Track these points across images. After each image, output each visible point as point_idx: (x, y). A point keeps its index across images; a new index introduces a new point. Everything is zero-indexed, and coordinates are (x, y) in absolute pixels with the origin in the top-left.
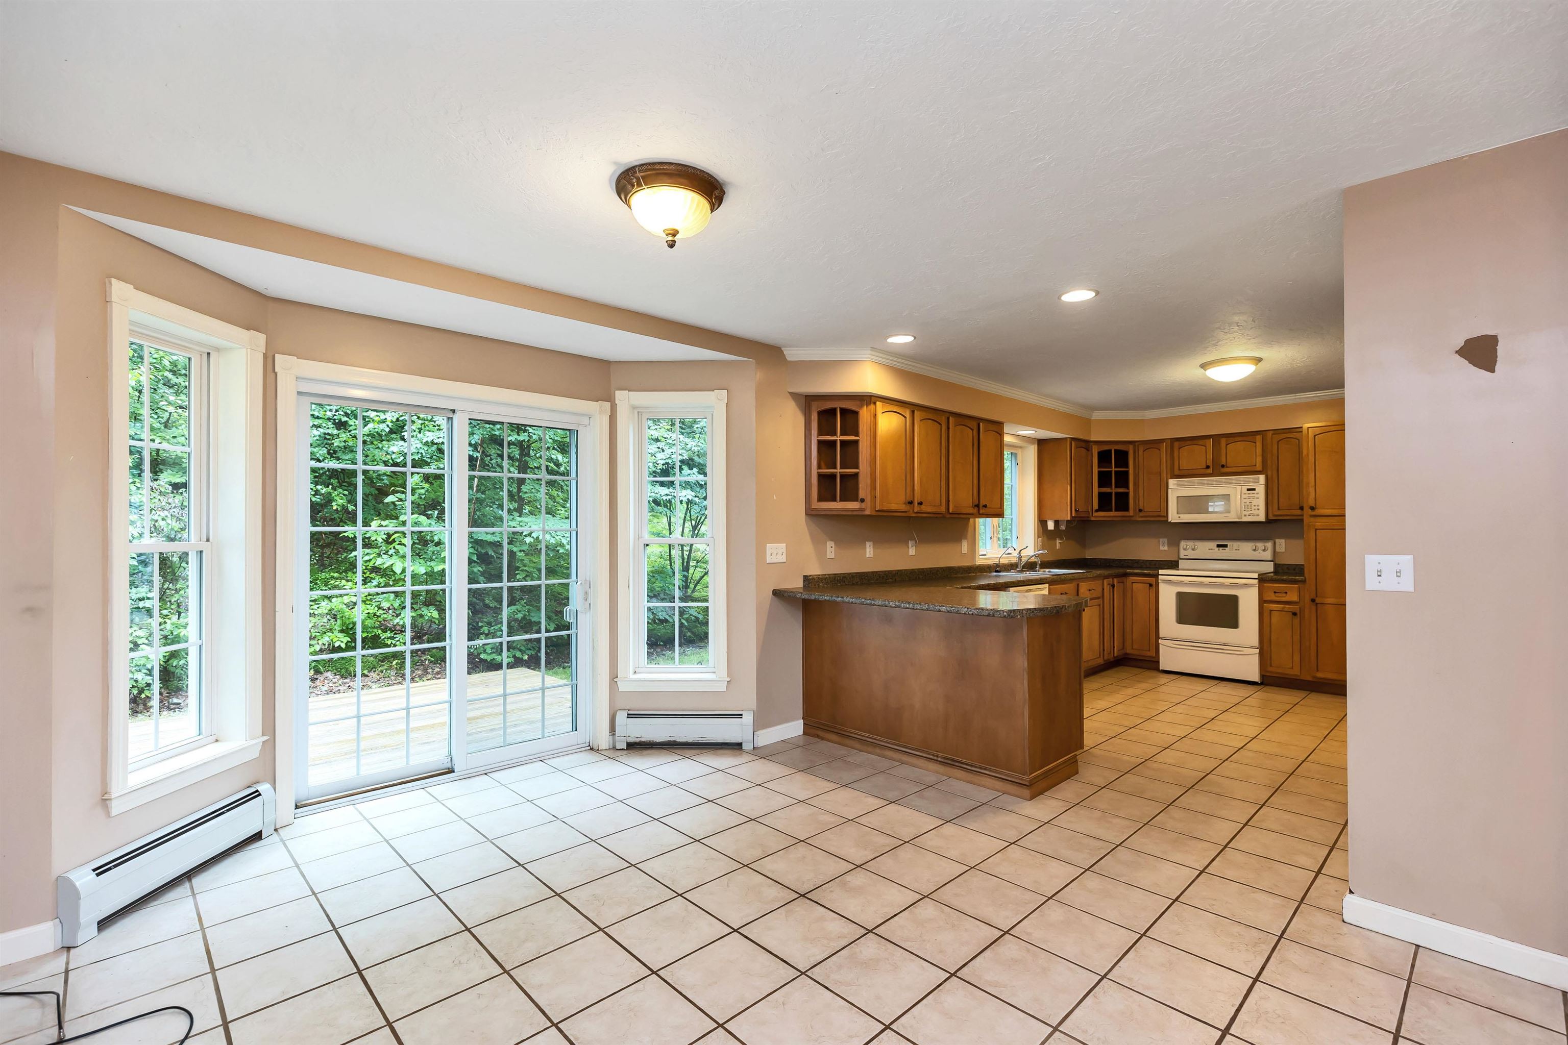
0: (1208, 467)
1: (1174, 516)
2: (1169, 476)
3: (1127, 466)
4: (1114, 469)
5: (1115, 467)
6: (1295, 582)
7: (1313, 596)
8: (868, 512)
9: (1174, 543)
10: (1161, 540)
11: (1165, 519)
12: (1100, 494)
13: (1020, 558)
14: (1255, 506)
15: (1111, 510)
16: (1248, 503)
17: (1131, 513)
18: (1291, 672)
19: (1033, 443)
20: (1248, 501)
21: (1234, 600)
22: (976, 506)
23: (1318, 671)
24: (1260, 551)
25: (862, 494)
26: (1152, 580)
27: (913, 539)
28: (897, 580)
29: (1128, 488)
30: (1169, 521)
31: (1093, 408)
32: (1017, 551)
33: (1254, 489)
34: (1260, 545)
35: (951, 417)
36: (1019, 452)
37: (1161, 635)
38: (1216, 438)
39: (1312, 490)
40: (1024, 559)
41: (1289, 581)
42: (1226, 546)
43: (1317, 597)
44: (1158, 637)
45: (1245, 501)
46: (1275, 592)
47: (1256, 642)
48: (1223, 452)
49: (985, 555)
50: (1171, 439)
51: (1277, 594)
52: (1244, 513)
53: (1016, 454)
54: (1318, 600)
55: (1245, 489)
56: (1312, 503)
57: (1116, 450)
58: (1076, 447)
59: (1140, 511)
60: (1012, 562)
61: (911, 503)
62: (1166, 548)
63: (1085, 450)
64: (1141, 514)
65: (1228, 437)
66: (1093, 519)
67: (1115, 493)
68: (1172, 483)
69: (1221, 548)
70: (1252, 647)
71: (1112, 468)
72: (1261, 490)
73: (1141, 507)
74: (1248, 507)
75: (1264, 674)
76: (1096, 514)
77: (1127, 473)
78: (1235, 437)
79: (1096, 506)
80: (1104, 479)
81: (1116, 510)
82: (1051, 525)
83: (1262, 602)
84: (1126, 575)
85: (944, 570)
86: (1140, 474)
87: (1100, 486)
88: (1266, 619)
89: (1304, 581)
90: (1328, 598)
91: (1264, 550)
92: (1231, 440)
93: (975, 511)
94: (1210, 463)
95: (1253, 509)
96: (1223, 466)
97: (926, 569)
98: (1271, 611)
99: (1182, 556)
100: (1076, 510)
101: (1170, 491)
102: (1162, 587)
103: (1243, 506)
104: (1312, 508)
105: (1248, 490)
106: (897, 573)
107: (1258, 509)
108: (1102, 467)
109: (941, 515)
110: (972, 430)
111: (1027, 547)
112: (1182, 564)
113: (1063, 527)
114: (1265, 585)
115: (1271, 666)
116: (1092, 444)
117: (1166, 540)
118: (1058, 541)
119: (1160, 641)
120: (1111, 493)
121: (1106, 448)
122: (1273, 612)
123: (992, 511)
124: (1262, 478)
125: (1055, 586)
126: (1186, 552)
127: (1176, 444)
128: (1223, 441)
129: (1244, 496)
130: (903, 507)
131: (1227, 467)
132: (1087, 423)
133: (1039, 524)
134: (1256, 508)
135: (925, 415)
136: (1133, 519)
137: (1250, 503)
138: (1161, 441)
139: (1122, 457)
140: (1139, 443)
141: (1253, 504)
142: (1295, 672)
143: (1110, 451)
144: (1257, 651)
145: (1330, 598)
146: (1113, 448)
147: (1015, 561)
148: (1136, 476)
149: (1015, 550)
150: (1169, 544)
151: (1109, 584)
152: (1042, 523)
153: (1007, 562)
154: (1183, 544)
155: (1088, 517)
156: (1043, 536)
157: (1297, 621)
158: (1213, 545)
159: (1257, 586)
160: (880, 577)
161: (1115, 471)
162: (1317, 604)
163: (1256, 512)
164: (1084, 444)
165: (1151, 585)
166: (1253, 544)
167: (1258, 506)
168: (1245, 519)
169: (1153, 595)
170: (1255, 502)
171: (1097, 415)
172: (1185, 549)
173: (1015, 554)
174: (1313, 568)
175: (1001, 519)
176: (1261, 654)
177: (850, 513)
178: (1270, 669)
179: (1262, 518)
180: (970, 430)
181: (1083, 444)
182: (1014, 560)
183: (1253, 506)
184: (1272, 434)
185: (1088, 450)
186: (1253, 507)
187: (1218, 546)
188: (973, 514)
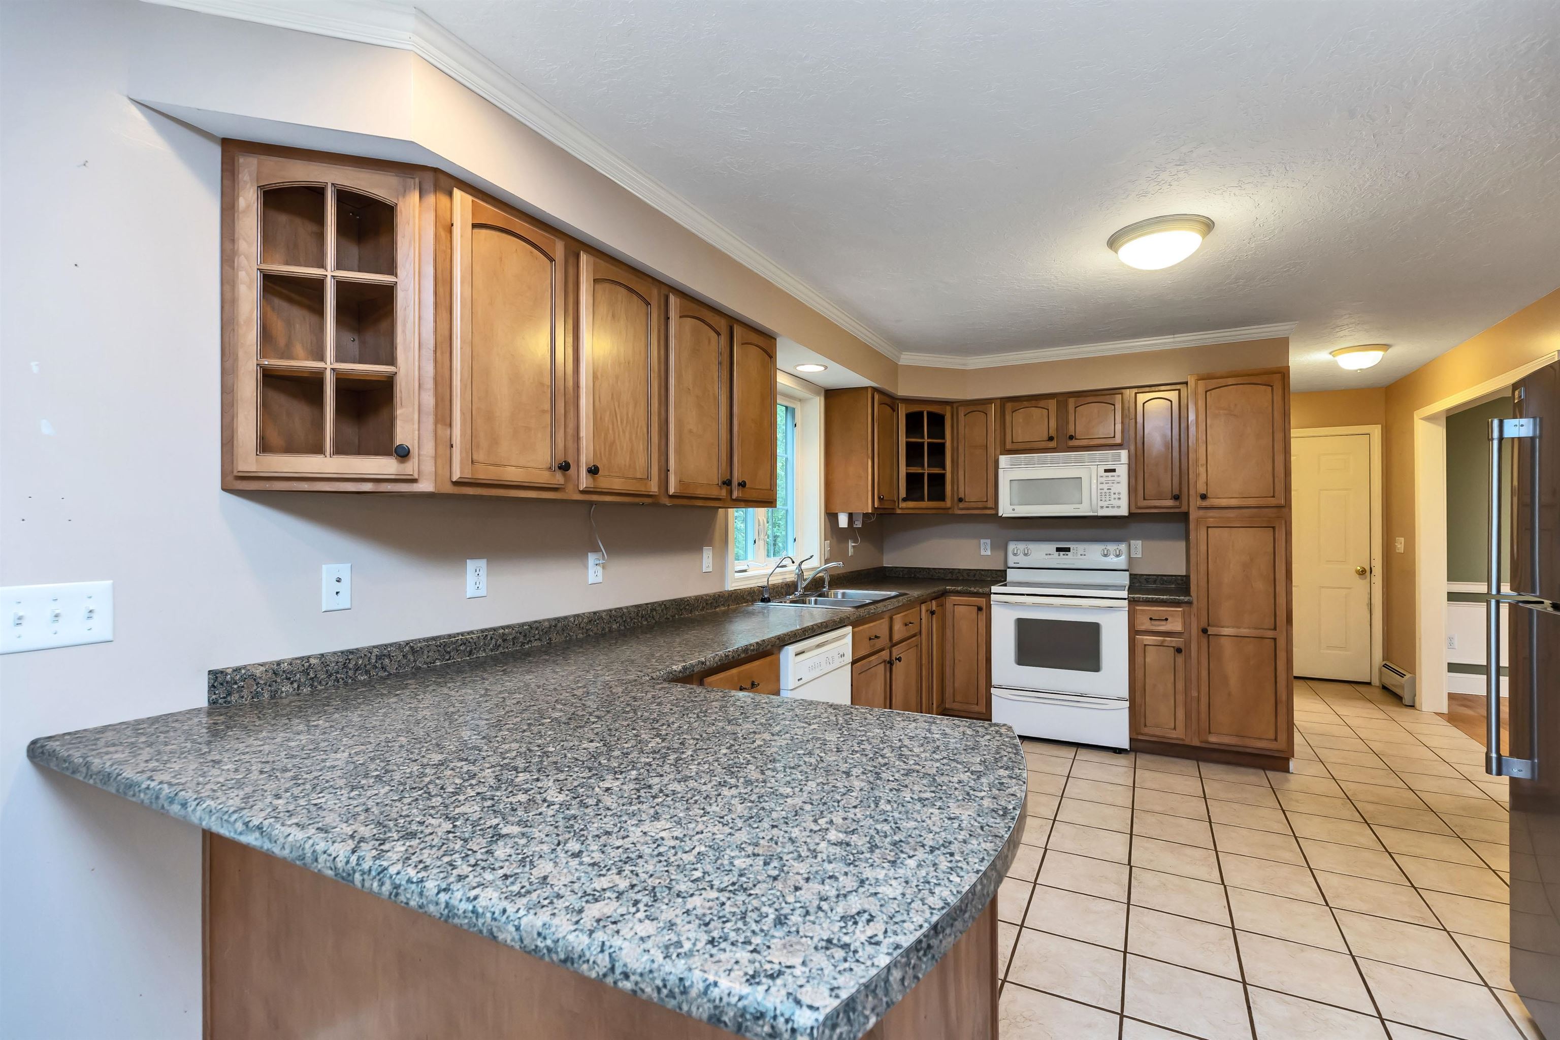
0: (1051, 439)
1: (1006, 509)
2: (998, 452)
3: (943, 437)
4: (926, 440)
5: (928, 438)
6: (1177, 604)
7: (1204, 624)
8: (425, 486)
9: (1001, 547)
10: (982, 541)
11: (993, 512)
12: (909, 476)
13: (801, 574)
14: (1115, 494)
15: (922, 499)
16: (1106, 490)
17: (948, 503)
18: (1174, 734)
19: (818, 394)
20: (1105, 487)
21: (1094, 629)
22: (724, 483)
23: (1210, 733)
24: (1112, 556)
25: (403, 434)
26: (982, 601)
27: (596, 549)
28: (554, 641)
29: (944, 468)
30: (1000, 515)
31: (903, 345)
32: (797, 563)
33: (1114, 471)
34: (1112, 547)
35: (671, 295)
36: (798, 407)
37: (995, 681)
38: (1062, 399)
39: (1202, 470)
40: (808, 575)
41: (1170, 602)
42: (1068, 550)
43: (1208, 625)
44: (989, 685)
45: (1100, 486)
46: (1151, 619)
47: (1125, 694)
48: (1072, 418)
49: (745, 571)
50: (1001, 399)
51: (1153, 622)
52: (1101, 504)
53: (794, 409)
54: (1211, 630)
55: (1101, 470)
56: (1202, 489)
57: (929, 413)
58: (880, 404)
59: (960, 500)
60: (788, 580)
61: (565, 467)
62: (989, 553)
63: (889, 408)
64: (961, 505)
65: (1079, 397)
66: (899, 511)
67: (929, 474)
68: (1004, 460)
69: (1062, 553)
70: (1119, 699)
71: (923, 437)
72: (1122, 471)
73: (962, 495)
74: (1104, 495)
75: (1135, 737)
76: (903, 505)
77: (943, 446)
78: (1086, 396)
79: (903, 493)
80: (914, 453)
81: (929, 500)
82: (843, 521)
83: (1134, 632)
84: (944, 594)
85: (666, 608)
86: (960, 447)
87: (908, 464)
88: (1139, 660)
89: (1190, 603)
90: (1223, 627)
91: (1118, 556)
92: (1082, 400)
93: (724, 493)
94: (1053, 433)
95: (1112, 499)
96: (1071, 438)
97: (627, 608)
98: (1145, 645)
99: (1011, 564)
100: (879, 498)
101: (1001, 472)
102: (996, 611)
103: (1099, 494)
104: (1204, 497)
105: (1106, 471)
106: (555, 626)
107: (1119, 499)
108: (910, 438)
109: (647, 501)
110: (718, 334)
111: (812, 557)
112: (1011, 575)
113: (858, 524)
114: (1138, 608)
115: (1145, 726)
116: (898, 401)
117: (988, 541)
118: (851, 544)
119: (993, 690)
120: (923, 474)
121: (916, 408)
122: (1147, 647)
123: (754, 495)
124: (1124, 454)
125: (861, 628)
126: (1016, 559)
127: (1009, 406)
128: (1072, 402)
129: (1100, 480)
130: (544, 478)
131: (1076, 439)
132: (893, 369)
133: (827, 520)
134: (1117, 496)
135: (607, 269)
136: (950, 512)
137: (1108, 489)
138: (988, 401)
139: (937, 421)
140: (957, 404)
141: (1112, 491)
142: (1178, 734)
143: (921, 413)
144: (1127, 704)
145: (1228, 627)
146: (926, 409)
147: (793, 579)
148: (955, 450)
149: (793, 562)
150: (993, 548)
151: (927, 611)
152: (831, 516)
153: (780, 581)
154: (1012, 546)
155: (893, 509)
156: (832, 538)
157: (1180, 659)
158: (1051, 547)
159: (1127, 609)
160: (504, 640)
161: (929, 444)
162: (1209, 635)
163: (1116, 503)
164: (890, 401)
165: (980, 609)
166: (1103, 547)
167: (1119, 493)
168: (1102, 513)
169: (982, 624)
170: (1115, 488)
171: (907, 359)
172: (1015, 554)
173: (793, 567)
174: (1203, 583)
175: (770, 509)
176: (1132, 709)
177: (368, 487)
178: (1146, 730)
179: (1124, 512)
180: (713, 334)
181: (888, 400)
182: (791, 578)
183: (1112, 494)
184: (1136, 393)
185: (894, 411)
186: (1113, 496)
187: (1058, 550)
188: (719, 499)
